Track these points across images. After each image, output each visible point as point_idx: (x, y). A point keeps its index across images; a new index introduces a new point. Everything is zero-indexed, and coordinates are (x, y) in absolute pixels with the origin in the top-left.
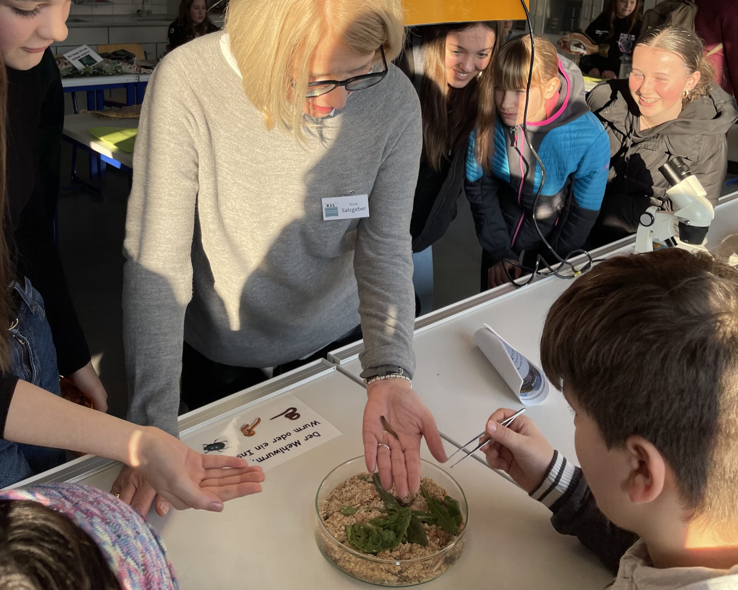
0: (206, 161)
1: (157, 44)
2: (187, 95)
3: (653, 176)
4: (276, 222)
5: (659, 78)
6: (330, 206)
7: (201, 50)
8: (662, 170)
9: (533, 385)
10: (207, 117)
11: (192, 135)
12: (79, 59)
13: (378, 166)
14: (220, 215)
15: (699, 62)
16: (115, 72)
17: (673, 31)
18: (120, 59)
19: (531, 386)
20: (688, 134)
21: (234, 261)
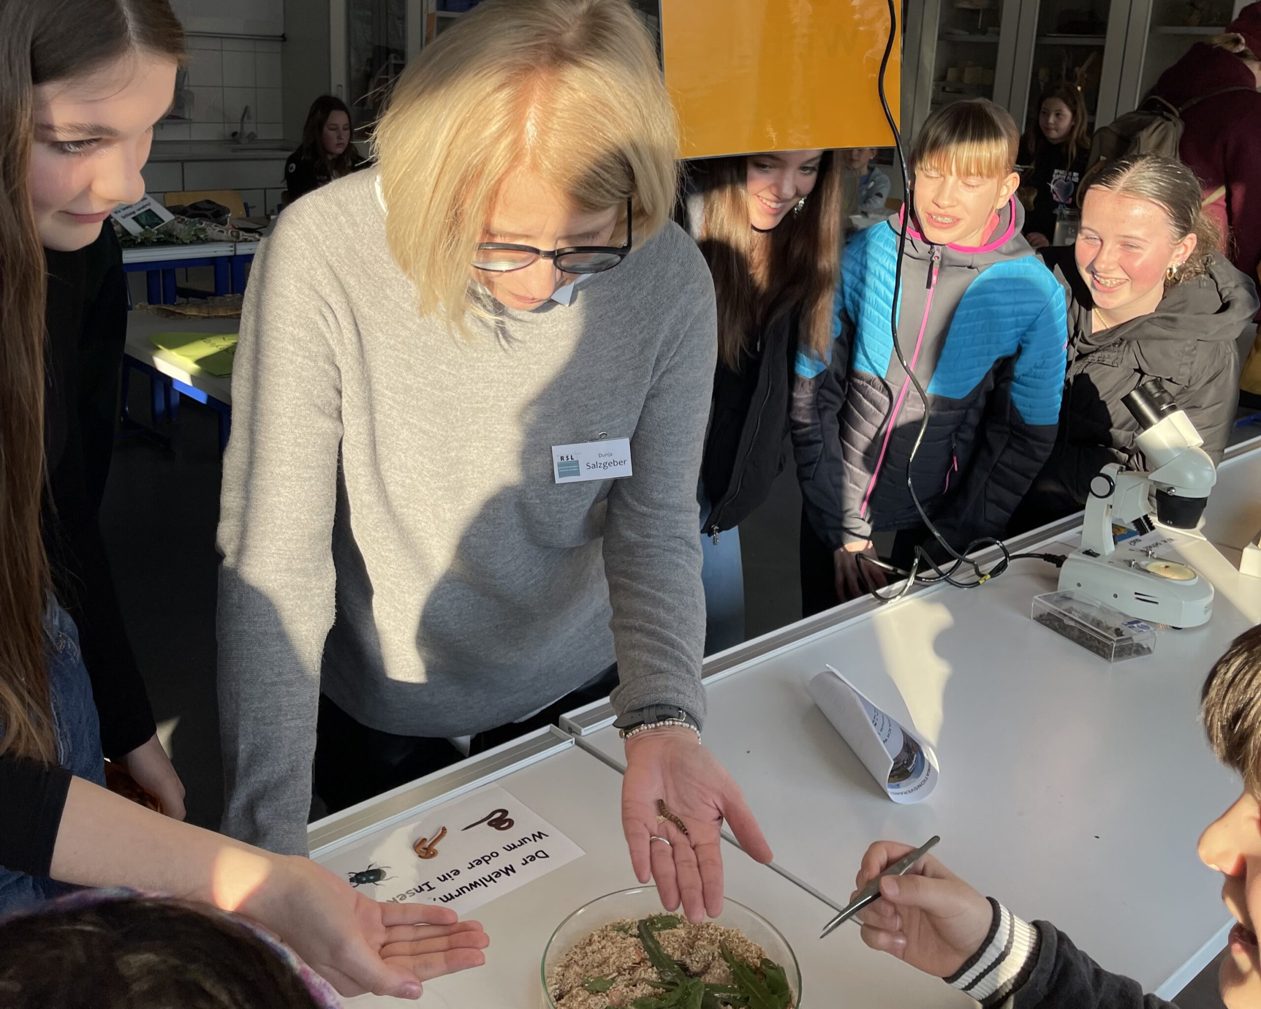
0: (354, 387)
1: (265, 189)
2: (321, 275)
3: (1111, 412)
4: (476, 487)
5: (1127, 245)
6: (565, 458)
7: (343, 198)
8: (1128, 401)
9: (909, 769)
10: (355, 312)
11: (331, 342)
12: (133, 216)
13: (645, 391)
14: (381, 479)
15: (1194, 219)
16: (195, 238)
17: (1153, 165)
18: (203, 216)
19: (907, 771)
20: (1172, 339)
21: (405, 556)
